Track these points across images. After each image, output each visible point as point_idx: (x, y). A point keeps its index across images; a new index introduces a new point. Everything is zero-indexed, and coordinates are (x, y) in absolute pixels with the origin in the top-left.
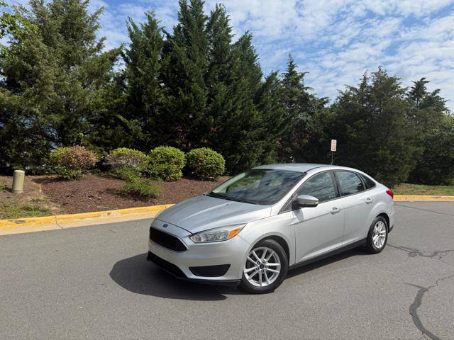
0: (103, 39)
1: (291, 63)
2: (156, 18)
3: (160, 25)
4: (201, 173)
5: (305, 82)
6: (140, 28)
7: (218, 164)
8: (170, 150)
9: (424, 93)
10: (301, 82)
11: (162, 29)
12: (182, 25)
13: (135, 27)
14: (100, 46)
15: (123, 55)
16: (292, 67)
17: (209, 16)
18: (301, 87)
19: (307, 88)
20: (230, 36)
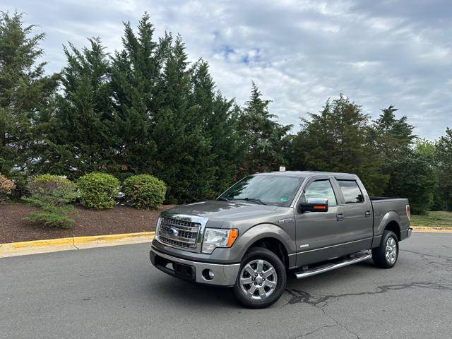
0: (43, 64)
1: (255, 91)
2: (101, 44)
3: (105, 51)
4: (137, 201)
5: (269, 109)
6: (82, 53)
7: (156, 192)
8: (100, 177)
9: (393, 121)
10: (265, 110)
11: (107, 54)
12: (127, 52)
13: (77, 53)
14: (39, 71)
15: (63, 80)
16: (256, 94)
17: (158, 43)
18: (265, 114)
19: (271, 116)
20: (185, 64)
